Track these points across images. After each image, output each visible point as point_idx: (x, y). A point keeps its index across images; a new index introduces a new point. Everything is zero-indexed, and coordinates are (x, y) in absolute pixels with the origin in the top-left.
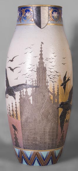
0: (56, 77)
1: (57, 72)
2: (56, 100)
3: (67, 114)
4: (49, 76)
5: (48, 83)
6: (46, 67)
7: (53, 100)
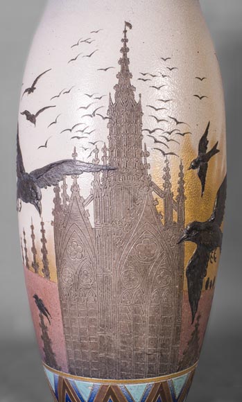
0: (174, 136)
1: (178, 123)
2: (175, 213)
3: (209, 262)
4: (152, 134)
5: (148, 156)
6: (140, 101)
7: (163, 214)
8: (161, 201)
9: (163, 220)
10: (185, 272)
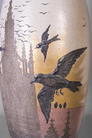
0: (27, 33)
1: (29, 27)
2: (28, 70)
3: (55, 95)
4: (17, 33)
5: (16, 43)
6: (14, 19)
7: (22, 69)
8: (21, 63)
9: (22, 72)
10: (37, 97)
